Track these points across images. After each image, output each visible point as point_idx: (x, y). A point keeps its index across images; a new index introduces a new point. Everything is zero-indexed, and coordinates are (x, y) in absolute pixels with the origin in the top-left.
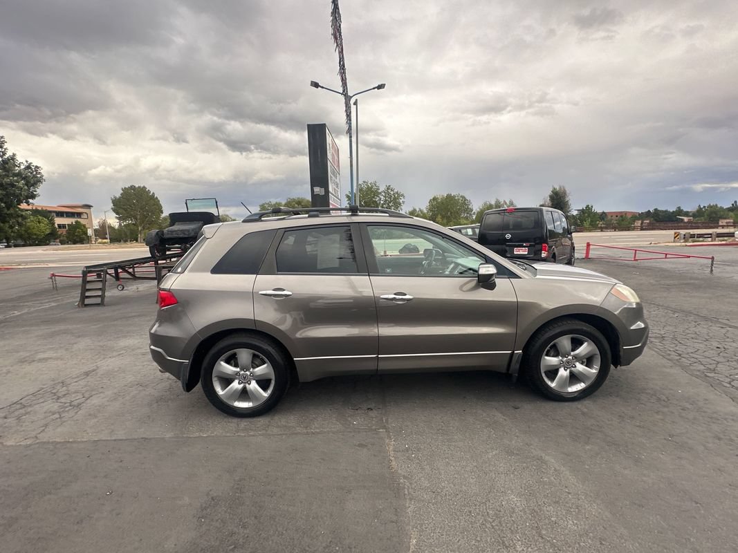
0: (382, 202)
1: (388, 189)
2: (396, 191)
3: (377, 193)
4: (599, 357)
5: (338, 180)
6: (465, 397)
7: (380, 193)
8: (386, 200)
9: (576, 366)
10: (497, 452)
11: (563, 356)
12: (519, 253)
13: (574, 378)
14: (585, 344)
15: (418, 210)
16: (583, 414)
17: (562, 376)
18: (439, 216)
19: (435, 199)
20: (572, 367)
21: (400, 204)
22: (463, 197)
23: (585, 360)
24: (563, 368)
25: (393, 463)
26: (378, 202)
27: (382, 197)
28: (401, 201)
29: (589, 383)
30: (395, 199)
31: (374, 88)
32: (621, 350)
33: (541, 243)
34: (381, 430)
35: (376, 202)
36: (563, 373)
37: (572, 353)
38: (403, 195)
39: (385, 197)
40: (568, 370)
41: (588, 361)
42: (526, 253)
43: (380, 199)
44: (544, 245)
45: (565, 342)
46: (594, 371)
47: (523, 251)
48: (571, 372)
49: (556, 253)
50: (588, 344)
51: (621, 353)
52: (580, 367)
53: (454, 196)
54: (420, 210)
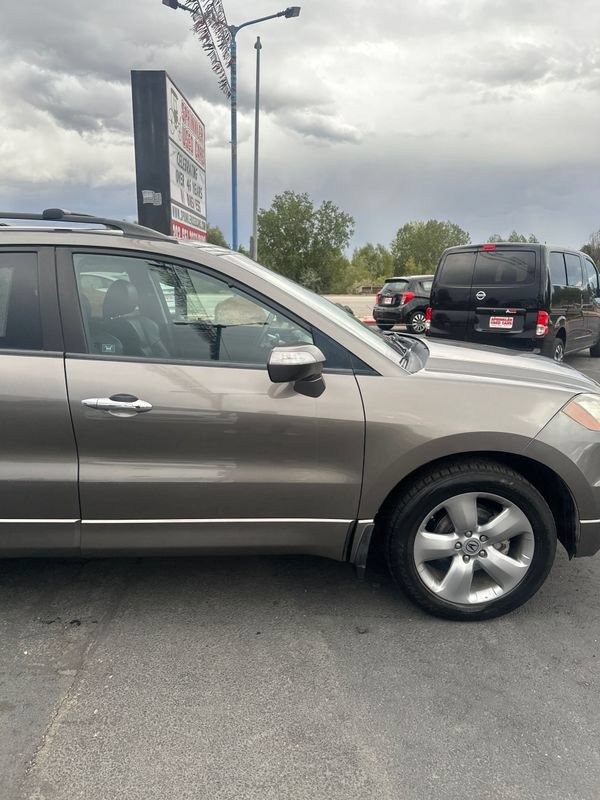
0: (315, 231)
1: (326, 207)
2: (339, 211)
3: (306, 215)
4: (531, 537)
5: (199, 182)
6: (275, 603)
7: (314, 215)
8: (322, 228)
9: (486, 554)
10: (272, 732)
11: (462, 533)
12: (497, 326)
13: (482, 576)
14: (505, 513)
15: (375, 246)
16: (486, 650)
17: (457, 573)
18: (411, 259)
19: (407, 229)
20: (479, 554)
21: (346, 235)
22: (455, 228)
23: (507, 543)
24: (460, 557)
25: (44, 752)
26: (309, 230)
27: (316, 222)
28: (348, 230)
29: (510, 587)
30: (337, 225)
31: (279, 15)
32: (578, 527)
33: (536, 310)
34: (68, 672)
35: (305, 229)
36: (461, 566)
37: (480, 528)
38: (351, 220)
39: (321, 221)
40: (472, 562)
41: (513, 546)
42: (510, 326)
43: (313, 224)
44: (541, 313)
45: (464, 507)
46: (520, 565)
47: (502, 324)
48: (477, 564)
49: (568, 330)
50: (511, 513)
51: (578, 532)
52: (495, 557)
53: (442, 224)
54: (381, 249)
